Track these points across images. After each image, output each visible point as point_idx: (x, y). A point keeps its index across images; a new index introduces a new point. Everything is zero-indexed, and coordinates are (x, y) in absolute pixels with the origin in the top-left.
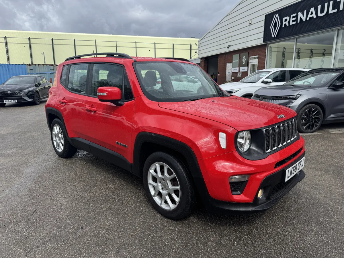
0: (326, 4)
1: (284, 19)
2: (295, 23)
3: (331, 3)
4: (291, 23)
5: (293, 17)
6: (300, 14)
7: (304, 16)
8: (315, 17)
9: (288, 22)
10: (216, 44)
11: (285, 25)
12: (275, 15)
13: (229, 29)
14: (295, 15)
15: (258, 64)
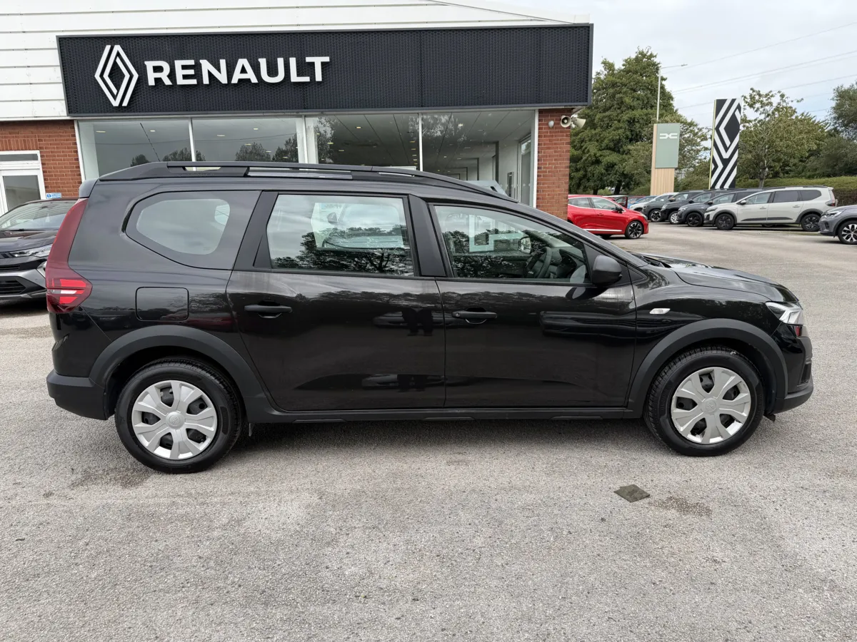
0: (280, 61)
1: (150, 65)
2: (194, 82)
3: (293, 61)
4: (180, 81)
5: (184, 67)
6: (206, 66)
7: (220, 72)
8: (254, 80)
9: (169, 76)
11: (158, 80)
12: (108, 48)
14: (192, 62)
15: (44, 176)
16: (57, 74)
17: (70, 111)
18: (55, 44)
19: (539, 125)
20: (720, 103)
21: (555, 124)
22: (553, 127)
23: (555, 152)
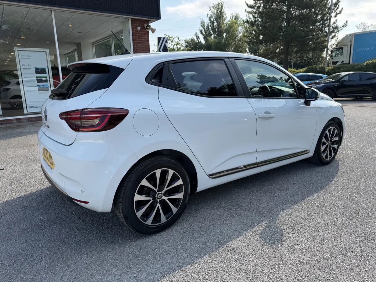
19: (132, 28)
20: (159, 39)
21: (141, 29)
22: (140, 31)
23: (142, 45)
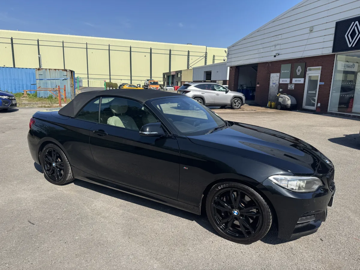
10: (256, 52)
12: (353, 23)
13: (277, 36)
15: (321, 76)
16: (332, 37)
17: (333, 51)
18: (334, 25)
